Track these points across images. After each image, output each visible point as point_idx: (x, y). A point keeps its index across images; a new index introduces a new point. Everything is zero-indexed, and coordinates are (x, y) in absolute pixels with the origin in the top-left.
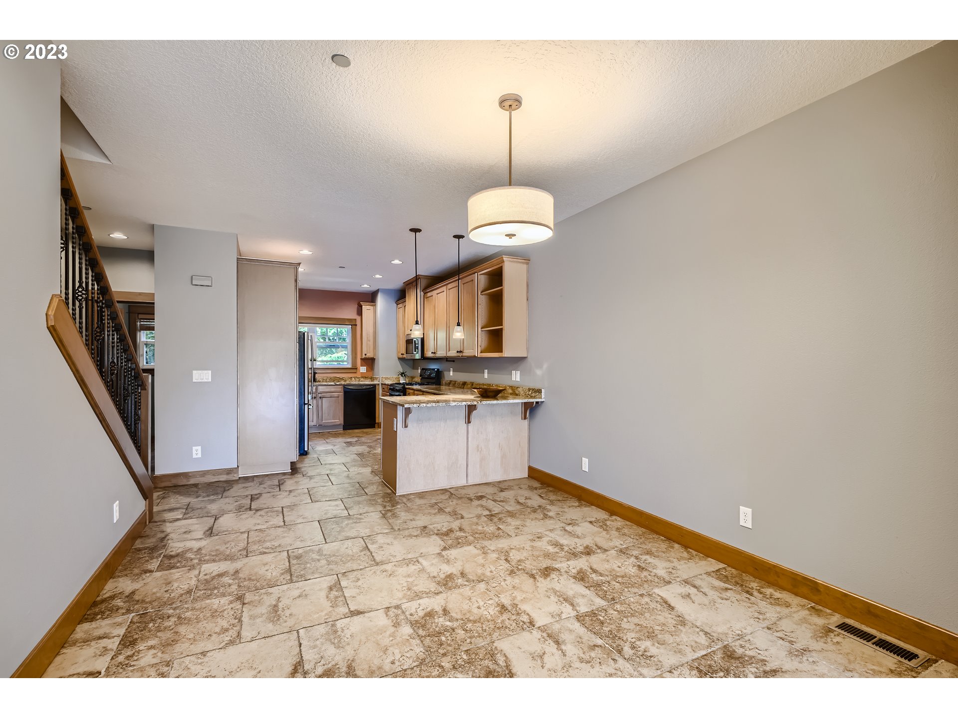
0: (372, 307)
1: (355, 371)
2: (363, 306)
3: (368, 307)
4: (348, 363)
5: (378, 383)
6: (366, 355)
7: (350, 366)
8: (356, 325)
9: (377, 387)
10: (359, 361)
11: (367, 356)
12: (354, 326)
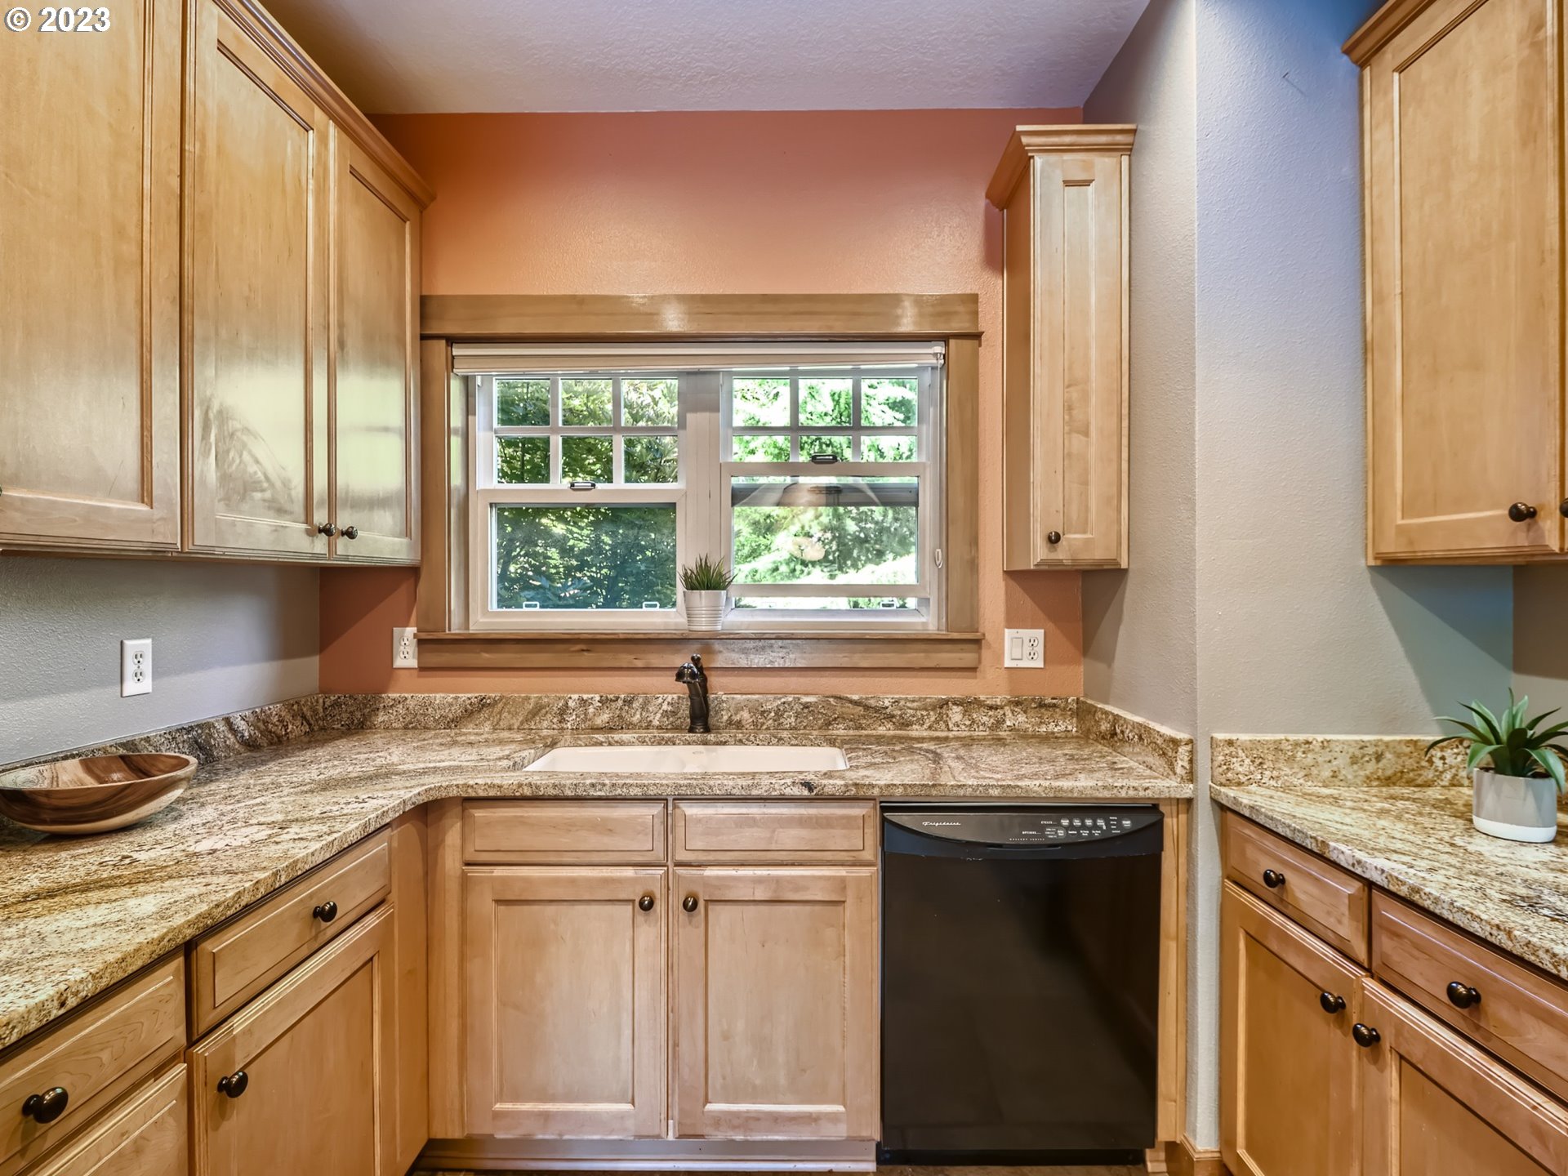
0: (1103, 164)
1: (965, 657)
2: (1038, 162)
3: (1073, 164)
4: (924, 601)
5: (1187, 791)
6: (1054, 540)
7: (927, 621)
8: (977, 336)
9: (1172, 824)
10: (993, 591)
11: (1062, 554)
12: (968, 344)
